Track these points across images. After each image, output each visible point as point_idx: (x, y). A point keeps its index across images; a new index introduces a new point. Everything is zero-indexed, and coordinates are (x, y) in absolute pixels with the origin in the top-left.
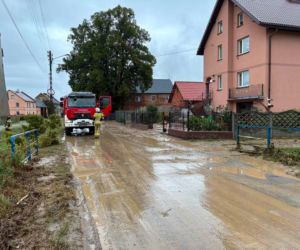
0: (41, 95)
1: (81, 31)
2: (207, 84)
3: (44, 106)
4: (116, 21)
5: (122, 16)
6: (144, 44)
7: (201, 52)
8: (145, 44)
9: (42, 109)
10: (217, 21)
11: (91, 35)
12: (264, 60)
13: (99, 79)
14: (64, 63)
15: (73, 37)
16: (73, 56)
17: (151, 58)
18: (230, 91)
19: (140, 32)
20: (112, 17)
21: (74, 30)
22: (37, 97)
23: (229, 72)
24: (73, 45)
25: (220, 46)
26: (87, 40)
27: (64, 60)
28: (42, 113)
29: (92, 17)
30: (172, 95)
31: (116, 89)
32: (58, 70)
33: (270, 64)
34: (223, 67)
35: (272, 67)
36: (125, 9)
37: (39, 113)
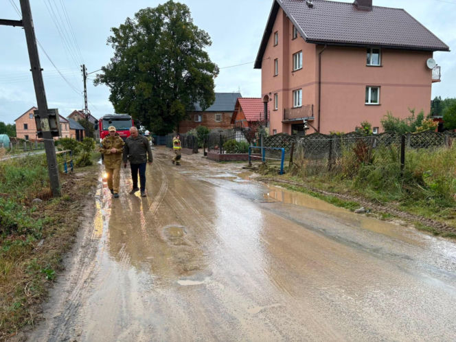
0: (75, 113)
1: (124, 33)
2: (266, 103)
3: (80, 127)
4: (167, 20)
5: (175, 13)
6: (203, 49)
7: (258, 65)
8: (205, 49)
9: (77, 131)
10: (274, 31)
11: (136, 38)
12: (314, 78)
13: (147, 94)
14: (103, 73)
15: (114, 40)
16: (114, 64)
17: (212, 68)
18: (285, 111)
19: (198, 34)
20: (163, 15)
21: (115, 30)
22: (70, 116)
23: (284, 90)
24: (114, 51)
25: (276, 60)
26: (131, 44)
27: (104, 69)
28: (77, 137)
29: (137, 15)
30: (235, 113)
31: (168, 107)
32: (96, 82)
33: (320, 83)
34: (278, 84)
35: (321, 85)
36: (179, 5)
37: (74, 137)
